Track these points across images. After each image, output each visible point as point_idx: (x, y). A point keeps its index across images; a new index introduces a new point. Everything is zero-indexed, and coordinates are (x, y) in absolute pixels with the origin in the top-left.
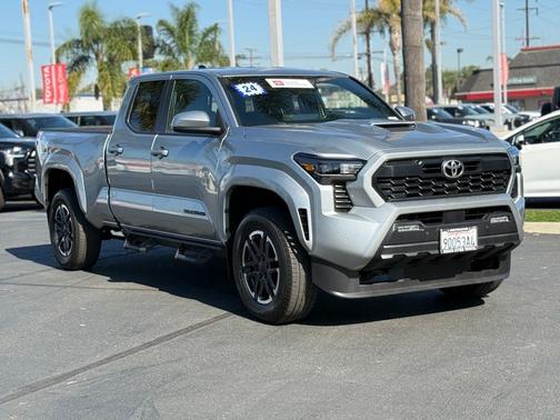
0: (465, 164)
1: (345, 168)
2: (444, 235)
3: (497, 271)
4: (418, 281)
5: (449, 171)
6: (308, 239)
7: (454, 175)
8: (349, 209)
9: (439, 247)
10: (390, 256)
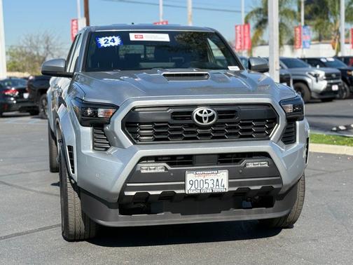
0: (218, 112)
1: (101, 112)
2: (190, 177)
3: (271, 209)
4: (180, 214)
5: (199, 118)
6: (73, 172)
7: (205, 123)
8: (107, 149)
9: (184, 187)
10: (133, 193)
